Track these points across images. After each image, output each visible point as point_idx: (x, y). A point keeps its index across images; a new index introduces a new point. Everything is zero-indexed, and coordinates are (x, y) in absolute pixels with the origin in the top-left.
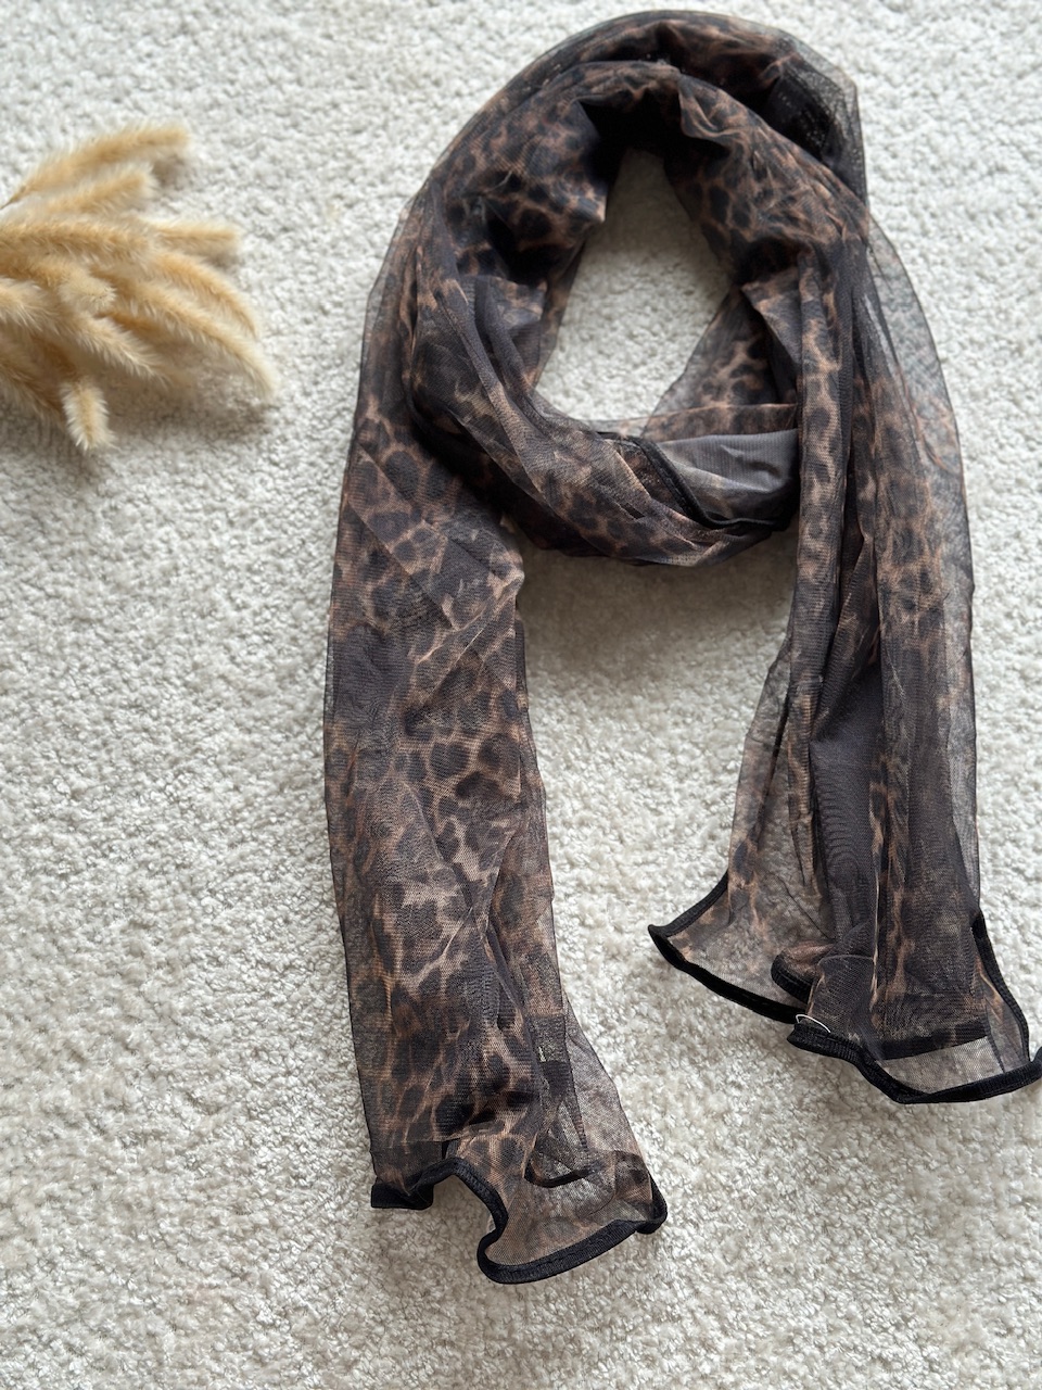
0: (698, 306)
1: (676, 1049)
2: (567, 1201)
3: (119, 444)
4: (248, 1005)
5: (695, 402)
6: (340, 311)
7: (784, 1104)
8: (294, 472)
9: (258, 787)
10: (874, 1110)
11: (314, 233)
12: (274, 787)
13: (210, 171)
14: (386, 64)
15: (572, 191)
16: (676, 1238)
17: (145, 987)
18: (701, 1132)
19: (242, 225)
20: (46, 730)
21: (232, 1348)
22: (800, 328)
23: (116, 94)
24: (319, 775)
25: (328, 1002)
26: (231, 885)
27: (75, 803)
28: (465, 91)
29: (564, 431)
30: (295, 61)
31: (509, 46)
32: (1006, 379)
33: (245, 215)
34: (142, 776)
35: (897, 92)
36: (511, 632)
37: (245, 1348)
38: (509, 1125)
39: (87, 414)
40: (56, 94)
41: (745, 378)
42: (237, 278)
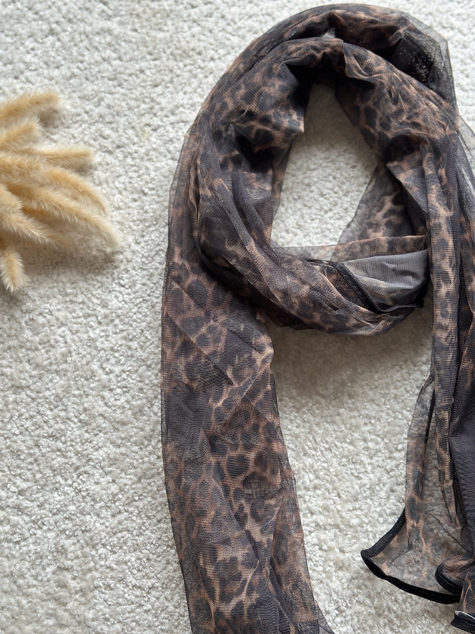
0: (360, 174)
1: (382, 622)
3: (32, 282)
4: (129, 612)
5: (363, 235)
6: (154, 192)
8: (134, 290)
9: (127, 479)
11: (135, 148)
12: (135, 479)
13: (73, 115)
14: (169, 45)
15: (284, 116)
17: (69, 606)
19: (94, 147)
23: (15, 74)
24: (161, 469)
25: (176, 607)
26: (115, 539)
27: (21, 498)
28: (216, 57)
30: (117, 47)
31: (240, 28)
33: (95, 140)
34: (59, 478)
35: (466, 38)
36: (269, 387)
39: (12, 269)
41: (392, 217)
42: (93, 177)
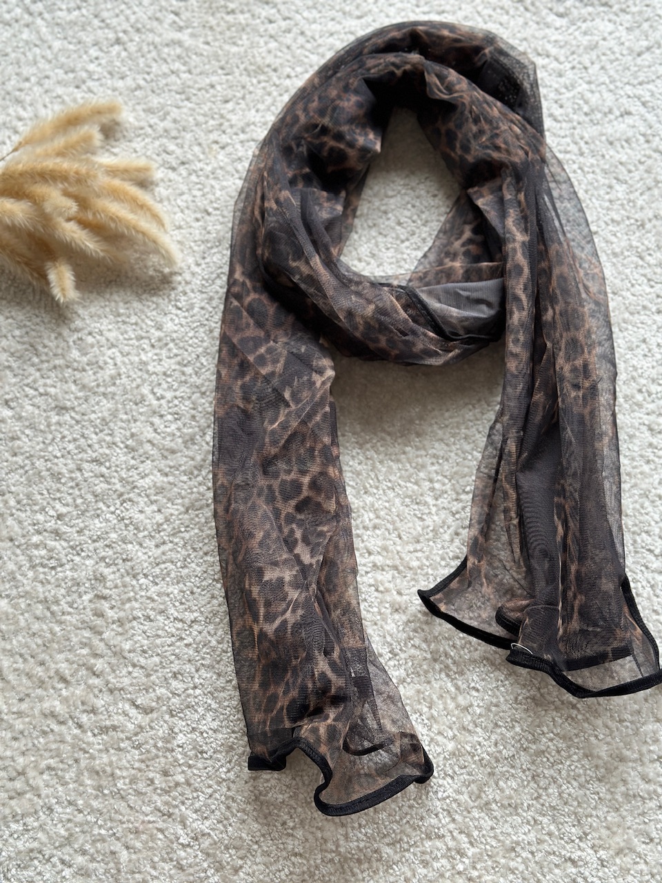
0: (441, 203)
1: (437, 667)
2: (371, 764)
3: (83, 299)
4: (169, 646)
5: (441, 263)
6: (218, 212)
7: (506, 700)
8: (191, 313)
9: (173, 510)
10: (563, 703)
11: (200, 165)
12: (182, 509)
13: (136, 129)
14: (244, 60)
15: (360, 135)
16: (440, 786)
17: (105, 636)
18: (454, 719)
19: (156, 161)
20: (41, 477)
21: (163, 860)
22: (503, 215)
23: (77, 83)
24: (210, 501)
25: (219, 643)
26: (157, 570)
27: (59, 522)
28: (293, 74)
29: (358, 283)
30: (187, 59)
31: (319, 46)
32: (634, 243)
33: (158, 155)
34: (101, 505)
35: (562, 67)
36: (327, 409)
37: (171, 860)
38: (332, 716)
39: (62, 281)
40: (40, 84)
41: (471, 247)
42: (153, 194)
